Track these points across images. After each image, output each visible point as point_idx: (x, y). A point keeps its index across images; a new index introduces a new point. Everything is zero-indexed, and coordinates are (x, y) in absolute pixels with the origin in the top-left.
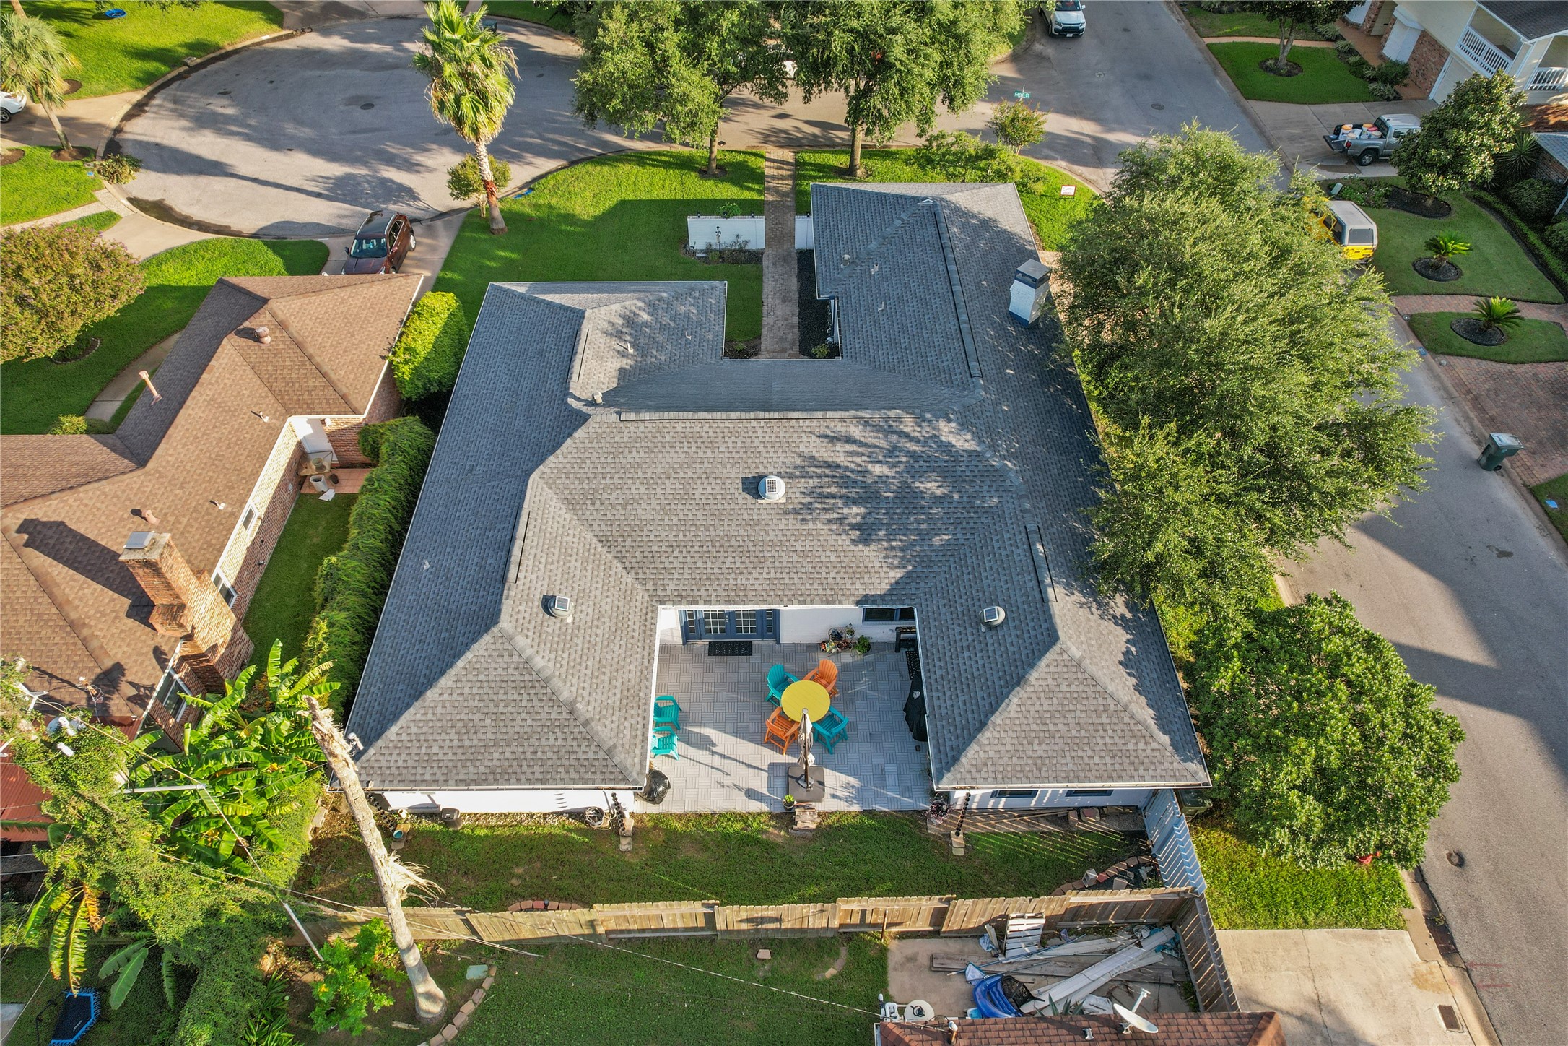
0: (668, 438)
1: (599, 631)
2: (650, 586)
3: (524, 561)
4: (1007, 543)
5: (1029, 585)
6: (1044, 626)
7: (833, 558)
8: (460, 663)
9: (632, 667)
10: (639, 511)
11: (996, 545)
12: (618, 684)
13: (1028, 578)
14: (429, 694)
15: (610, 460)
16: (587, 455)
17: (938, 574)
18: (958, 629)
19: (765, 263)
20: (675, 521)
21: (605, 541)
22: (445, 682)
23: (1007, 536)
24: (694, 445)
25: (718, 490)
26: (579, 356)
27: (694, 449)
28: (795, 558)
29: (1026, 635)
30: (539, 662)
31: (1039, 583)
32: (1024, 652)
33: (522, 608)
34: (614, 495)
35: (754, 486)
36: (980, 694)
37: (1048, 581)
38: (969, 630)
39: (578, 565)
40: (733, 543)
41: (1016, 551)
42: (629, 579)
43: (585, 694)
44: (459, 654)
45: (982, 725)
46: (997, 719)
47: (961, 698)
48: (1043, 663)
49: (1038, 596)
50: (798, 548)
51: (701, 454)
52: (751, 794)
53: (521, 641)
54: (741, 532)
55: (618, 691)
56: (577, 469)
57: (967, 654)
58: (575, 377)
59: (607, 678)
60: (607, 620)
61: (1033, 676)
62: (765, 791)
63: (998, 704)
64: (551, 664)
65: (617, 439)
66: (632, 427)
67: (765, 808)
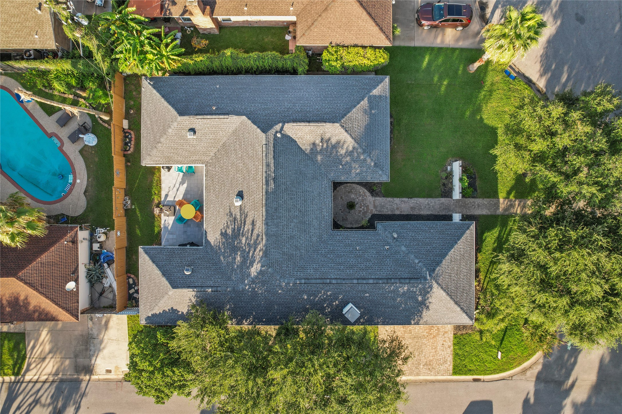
0: (257, 163)
1: (188, 147)
2: (211, 161)
3: (206, 120)
4: (216, 280)
5: (196, 284)
6: (179, 286)
7: (218, 221)
8: (170, 107)
9: (179, 158)
10: (233, 155)
11: (217, 276)
12: (172, 155)
13: (199, 284)
14: (163, 99)
15: (249, 143)
16: (251, 134)
17: (213, 256)
18: (189, 259)
19: (443, 200)
20: (230, 168)
21: (224, 145)
22: (166, 104)
23: (219, 280)
24: (254, 173)
25: (240, 182)
26: (307, 124)
27: (253, 173)
28: (218, 209)
29: (178, 280)
30: (170, 130)
31: (195, 287)
32: (173, 278)
33: (187, 122)
34: (238, 146)
35: (240, 195)
36: (164, 263)
37: (195, 290)
38: (188, 263)
39: (211, 137)
40: (223, 188)
41: (211, 282)
42: (212, 154)
43: (165, 145)
44: (172, 107)
45: (154, 262)
46: (155, 266)
47: (165, 257)
48: (167, 282)
49: (191, 286)
50: (221, 210)
51: (251, 175)
52: (167, 196)
53: (175, 124)
54: (226, 191)
55: (169, 155)
56: (247, 131)
57: (179, 261)
58: (295, 124)
59: (172, 151)
60: (193, 149)
61: (164, 279)
62: (167, 200)
63: (158, 268)
64: (171, 134)
65: (257, 145)
66: (261, 149)
67: (162, 199)
